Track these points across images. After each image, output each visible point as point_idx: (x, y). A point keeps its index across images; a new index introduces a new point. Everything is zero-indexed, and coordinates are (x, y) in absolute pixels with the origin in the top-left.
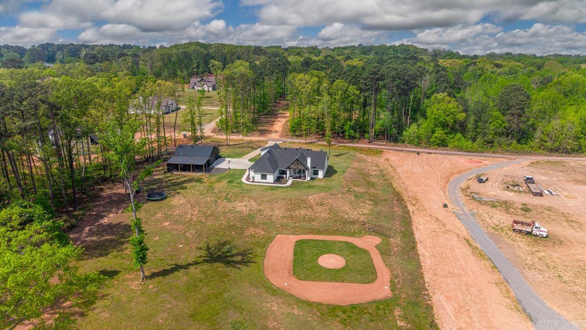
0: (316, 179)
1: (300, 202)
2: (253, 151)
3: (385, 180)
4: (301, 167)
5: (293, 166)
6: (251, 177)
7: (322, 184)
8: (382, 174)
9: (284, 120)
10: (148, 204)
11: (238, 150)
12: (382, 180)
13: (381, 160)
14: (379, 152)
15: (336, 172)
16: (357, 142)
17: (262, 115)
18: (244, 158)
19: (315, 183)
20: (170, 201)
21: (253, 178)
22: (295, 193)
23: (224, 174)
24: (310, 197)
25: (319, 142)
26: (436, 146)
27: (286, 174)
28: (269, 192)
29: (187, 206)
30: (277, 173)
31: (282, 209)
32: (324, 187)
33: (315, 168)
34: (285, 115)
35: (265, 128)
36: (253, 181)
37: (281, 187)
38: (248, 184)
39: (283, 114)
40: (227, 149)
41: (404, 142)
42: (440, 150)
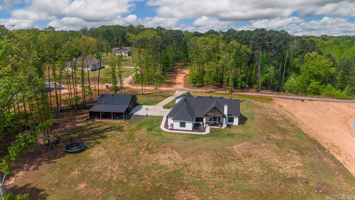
0: (232, 126)
4: (219, 115)
14: (270, 100)
15: (246, 119)
21: (172, 125)
30: (194, 120)
33: (231, 115)
37: (201, 135)
38: (167, 132)
41: (285, 91)
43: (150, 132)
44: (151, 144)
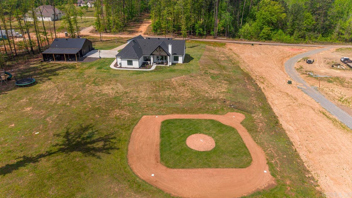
0: (176, 64)
1: (164, 83)
2: (122, 45)
3: (233, 64)
4: (164, 54)
5: (155, 53)
6: (118, 64)
7: (183, 67)
8: (230, 60)
9: (148, 25)
10: (16, 90)
11: (109, 44)
12: (231, 64)
13: (226, 50)
14: (224, 45)
15: (192, 59)
16: (205, 38)
17: (130, 22)
18: (114, 50)
19: (175, 67)
20: (39, 86)
21: (120, 64)
22: (159, 76)
23: (95, 62)
24: (173, 80)
25: (176, 38)
26: (264, 40)
27: (150, 61)
28: (135, 76)
29: (55, 90)
30: (142, 59)
31: (148, 91)
32: (184, 71)
33: (176, 54)
34: (149, 22)
35: (133, 29)
36: (120, 67)
37: (146, 71)
38: (115, 70)
39: (146, 21)
40: (101, 44)
41: (239, 38)
42: (267, 42)
43: (100, 70)
44: (98, 79)
